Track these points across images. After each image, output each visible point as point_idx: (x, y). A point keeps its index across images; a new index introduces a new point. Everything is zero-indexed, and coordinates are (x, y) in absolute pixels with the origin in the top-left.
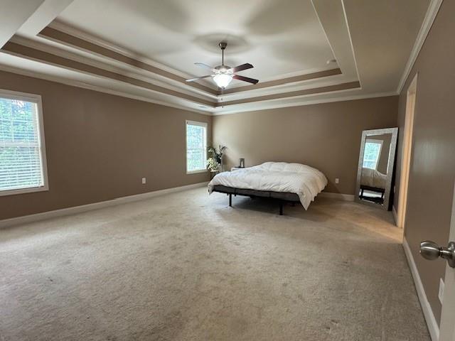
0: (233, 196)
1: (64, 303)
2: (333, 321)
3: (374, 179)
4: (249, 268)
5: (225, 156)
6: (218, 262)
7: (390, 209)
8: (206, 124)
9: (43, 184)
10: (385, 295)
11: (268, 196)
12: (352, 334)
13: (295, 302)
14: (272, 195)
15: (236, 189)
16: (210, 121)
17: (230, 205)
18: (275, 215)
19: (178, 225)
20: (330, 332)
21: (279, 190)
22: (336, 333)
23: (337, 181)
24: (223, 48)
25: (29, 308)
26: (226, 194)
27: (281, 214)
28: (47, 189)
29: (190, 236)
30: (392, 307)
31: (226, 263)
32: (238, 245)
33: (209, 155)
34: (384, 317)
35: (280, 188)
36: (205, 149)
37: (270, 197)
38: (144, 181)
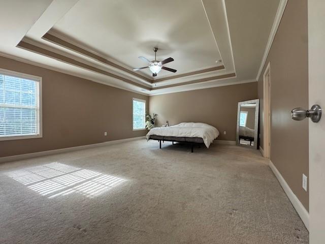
0: (162, 142)
1: (44, 205)
2: (233, 209)
3: (246, 132)
4: (174, 180)
5: (157, 120)
6: (153, 177)
7: (258, 148)
8: (145, 101)
9: (39, 133)
10: (264, 193)
11: (184, 140)
12: (248, 217)
13: (206, 199)
14: (187, 140)
15: (164, 137)
16: (147, 99)
17: (160, 148)
18: (188, 153)
19: (127, 159)
20: (233, 216)
21: (190, 136)
22: (236, 217)
23: (225, 133)
24: (156, 51)
25: (17, 209)
26: (157, 141)
27: (192, 152)
28: (42, 137)
29: (135, 164)
30: (270, 200)
31: (159, 178)
32: (166, 168)
33: (147, 119)
34: (267, 206)
35: (191, 135)
36: (145, 115)
37: (185, 141)
38: (106, 134)
